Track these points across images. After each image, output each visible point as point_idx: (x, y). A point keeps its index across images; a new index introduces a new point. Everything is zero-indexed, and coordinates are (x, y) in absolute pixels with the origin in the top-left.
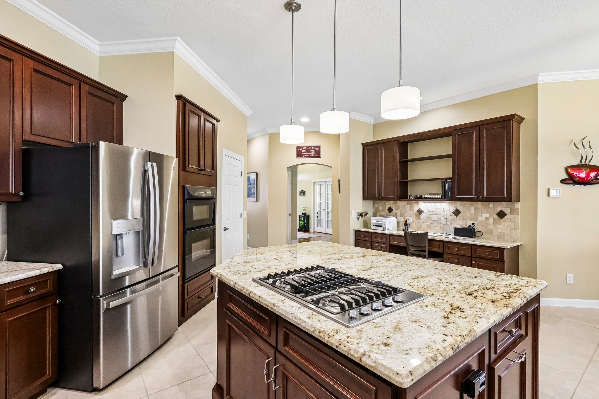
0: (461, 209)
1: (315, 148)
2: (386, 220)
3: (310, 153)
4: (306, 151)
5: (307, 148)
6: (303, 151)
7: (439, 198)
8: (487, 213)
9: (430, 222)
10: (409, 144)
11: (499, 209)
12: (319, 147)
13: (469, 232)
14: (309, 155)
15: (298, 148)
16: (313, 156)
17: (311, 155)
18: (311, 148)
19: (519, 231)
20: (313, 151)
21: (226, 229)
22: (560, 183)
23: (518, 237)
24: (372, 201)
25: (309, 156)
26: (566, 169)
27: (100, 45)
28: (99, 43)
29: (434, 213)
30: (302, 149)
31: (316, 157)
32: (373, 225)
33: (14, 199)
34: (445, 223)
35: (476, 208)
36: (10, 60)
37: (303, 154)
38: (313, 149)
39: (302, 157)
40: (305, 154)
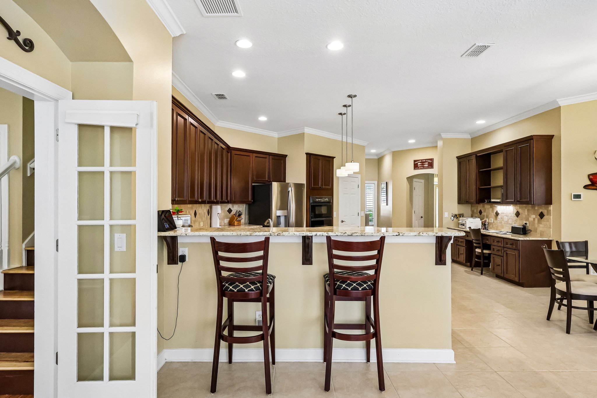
0: (520, 211)
1: (429, 161)
2: (467, 220)
3: (425, 165)
4: (421, 164)
5: (422, 161)
6: (419, 164)
7: (499, 202)
8: (534, 214)
9: (503, 222)
10: (492, 156)
11: (541, 211)
12: (432, 160)
13: (524, 231)
14: (424, 166)
15: (415, 161)
16: (427, 167)
17: (425, 167)
18: (425, 161)
19: (551, 229)
20: (427, 163)
21: (342, 222)
22: (584, 189)
23: (551, 234)
24: (470, 205)
25: (424, 168)
26: (589, 176)
27: (278, 134)
28: (277, 133)
29: (505, 215)
30: (417, 162)
31: (430, 168)
32: (461, 225)
33: (251, 203)
34: (511, 223)
35: (528, 210)
36: (249, 156)
37: (418, 166)
38: (427, 162)
39: (418, 169)
40: (420, 166)
